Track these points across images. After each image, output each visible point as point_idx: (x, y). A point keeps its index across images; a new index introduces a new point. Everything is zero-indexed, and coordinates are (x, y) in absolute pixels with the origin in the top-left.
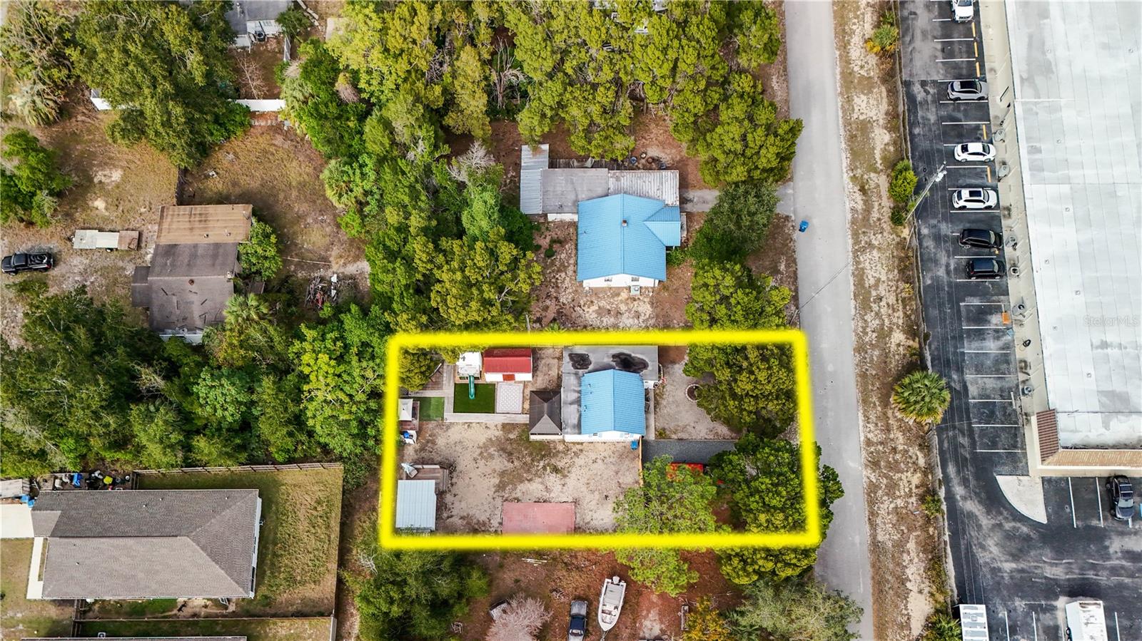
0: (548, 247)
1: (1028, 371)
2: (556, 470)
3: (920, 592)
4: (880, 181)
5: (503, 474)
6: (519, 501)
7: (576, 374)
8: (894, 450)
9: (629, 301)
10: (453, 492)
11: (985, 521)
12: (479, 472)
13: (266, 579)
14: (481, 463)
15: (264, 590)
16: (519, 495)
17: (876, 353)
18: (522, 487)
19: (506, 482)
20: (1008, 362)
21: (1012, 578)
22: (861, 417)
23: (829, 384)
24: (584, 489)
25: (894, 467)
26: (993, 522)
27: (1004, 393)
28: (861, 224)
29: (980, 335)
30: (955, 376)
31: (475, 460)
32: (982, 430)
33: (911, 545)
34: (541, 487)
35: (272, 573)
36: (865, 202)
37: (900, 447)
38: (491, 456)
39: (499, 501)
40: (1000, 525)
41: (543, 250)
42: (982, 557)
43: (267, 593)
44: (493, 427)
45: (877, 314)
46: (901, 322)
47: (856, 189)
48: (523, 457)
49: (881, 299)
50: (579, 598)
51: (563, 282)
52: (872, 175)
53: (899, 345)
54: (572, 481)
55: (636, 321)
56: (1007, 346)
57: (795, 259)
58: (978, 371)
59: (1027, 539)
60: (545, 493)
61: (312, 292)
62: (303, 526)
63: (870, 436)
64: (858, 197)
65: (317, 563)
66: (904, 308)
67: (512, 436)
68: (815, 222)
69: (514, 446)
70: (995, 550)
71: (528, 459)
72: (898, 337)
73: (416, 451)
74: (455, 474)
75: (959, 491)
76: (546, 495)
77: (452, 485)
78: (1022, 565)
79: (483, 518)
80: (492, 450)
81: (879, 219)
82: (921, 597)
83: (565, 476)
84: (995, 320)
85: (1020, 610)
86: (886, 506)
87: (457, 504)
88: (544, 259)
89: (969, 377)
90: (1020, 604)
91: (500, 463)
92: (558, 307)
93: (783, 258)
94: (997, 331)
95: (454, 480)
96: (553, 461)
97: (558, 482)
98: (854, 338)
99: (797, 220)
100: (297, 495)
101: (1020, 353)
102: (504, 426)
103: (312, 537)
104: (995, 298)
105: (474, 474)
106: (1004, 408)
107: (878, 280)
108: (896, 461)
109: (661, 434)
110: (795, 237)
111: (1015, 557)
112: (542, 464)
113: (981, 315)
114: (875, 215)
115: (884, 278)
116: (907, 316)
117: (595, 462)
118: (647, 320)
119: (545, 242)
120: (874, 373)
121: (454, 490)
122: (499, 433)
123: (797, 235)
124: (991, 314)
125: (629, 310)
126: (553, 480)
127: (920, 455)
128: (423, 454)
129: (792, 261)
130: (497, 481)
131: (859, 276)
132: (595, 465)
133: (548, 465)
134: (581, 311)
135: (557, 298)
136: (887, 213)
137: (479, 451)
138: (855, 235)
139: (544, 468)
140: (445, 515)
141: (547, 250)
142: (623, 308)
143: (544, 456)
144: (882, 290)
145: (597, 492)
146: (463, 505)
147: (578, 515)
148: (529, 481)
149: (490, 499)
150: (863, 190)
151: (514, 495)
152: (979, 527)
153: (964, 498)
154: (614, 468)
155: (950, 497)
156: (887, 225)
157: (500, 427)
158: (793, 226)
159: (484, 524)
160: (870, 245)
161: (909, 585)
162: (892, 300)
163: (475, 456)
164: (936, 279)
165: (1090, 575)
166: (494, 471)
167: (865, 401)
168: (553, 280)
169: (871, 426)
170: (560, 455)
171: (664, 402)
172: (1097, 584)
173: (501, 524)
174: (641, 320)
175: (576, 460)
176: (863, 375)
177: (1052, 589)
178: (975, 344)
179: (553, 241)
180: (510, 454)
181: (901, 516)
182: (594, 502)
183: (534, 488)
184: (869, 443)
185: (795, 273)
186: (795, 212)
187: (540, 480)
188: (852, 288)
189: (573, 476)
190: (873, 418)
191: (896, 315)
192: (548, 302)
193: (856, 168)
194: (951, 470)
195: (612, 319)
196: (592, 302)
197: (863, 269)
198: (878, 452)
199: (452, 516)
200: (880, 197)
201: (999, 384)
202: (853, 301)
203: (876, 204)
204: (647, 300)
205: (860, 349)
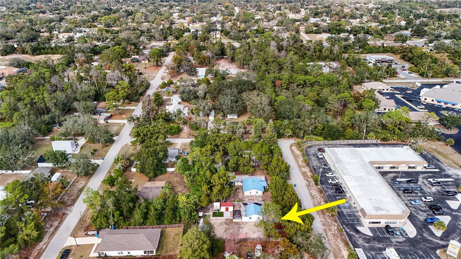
1: (357, 208)
2: (240, 227)
4: (311, 180)
5: (226, 228)
7: (244, 206)
8: (329, 223)
12: (220, 228)
13: (160, 251)
14: (220, 226)
15: (159, 253)
19: (227, 230)
20: (351, 207)
24: (248, 231)
25: (329, 225)
26: (359, 236)
27: (352, 212)
28: (308, 186)
30: (339, 210)
32: (349, 219)
33: (339, 240)
36: (308, 182)
38: (223, 225)
39: (225, 233)
40: (361, 237)
42: (359, 243)
44: (223, 219)
45: (317, 199)
46: (323, 201)
47: (306, 181)
48: (231, 225)
51: (239, 195)
52: (309, 179)
56: (350, 204)
59: (369, 239)
60: (238, 232)
65: (174, 247)
66: (323, 198)
67: (228, 221)
68: (298, 185)
70: (362, 242)
71: (233, 225)
75: (348, 230)
78: (370, 244)
79: (221, 237)
82: (345, 251)
83: (243, 228)
86: (330, 233)
89: (343, 210)
91: (225, 226)
94: (346, 202)
96: (240, 225)
98: (312, 203)
99: (293, 184)
102: (226, 219)
105: (218, 228)
106: (353, 215)
111: (367, 243)
114: (311, 184)
115: (316, 194)
117: (251, 226)
119: (234, 189)
122: (225, 221)
123: (294, 187)
127: (335, 223)
130: (224, 230)
131: (311, 194)
134: (244, 199)
136: (314, 184)
139: (237, 227)
142: (255, 199)
143: (237, 225)
144: (317, 196)
145: (252, 231)
146: (216, 234)
147: (247, 235)
148: (233, 229)
149: (223, 233)
152: (356, 237)
153: (350, 231)
155: (346, 231)
156: (315, 186)
160: (312, 189)
161: (341, 249)
162: (320, 197)
163: (218, 225)
164: (329, 194)
166: (224, 228)
168: (237, 195)
175: (246, 225)
177: (380, 249)
180: (228, 224)
181: (334, 235)
182: (251, 233)
188: (309, 195)
189: (245, 228)
191: (321, 199)
192: (236, 198)
193: (305, 177)
194: (344, 226)
195: (252, 201)
196: (247, 198)
197: (311, 192)
200: (312, 182)
201: (350, 211)
202: (310, 197)
204: (260, 197)
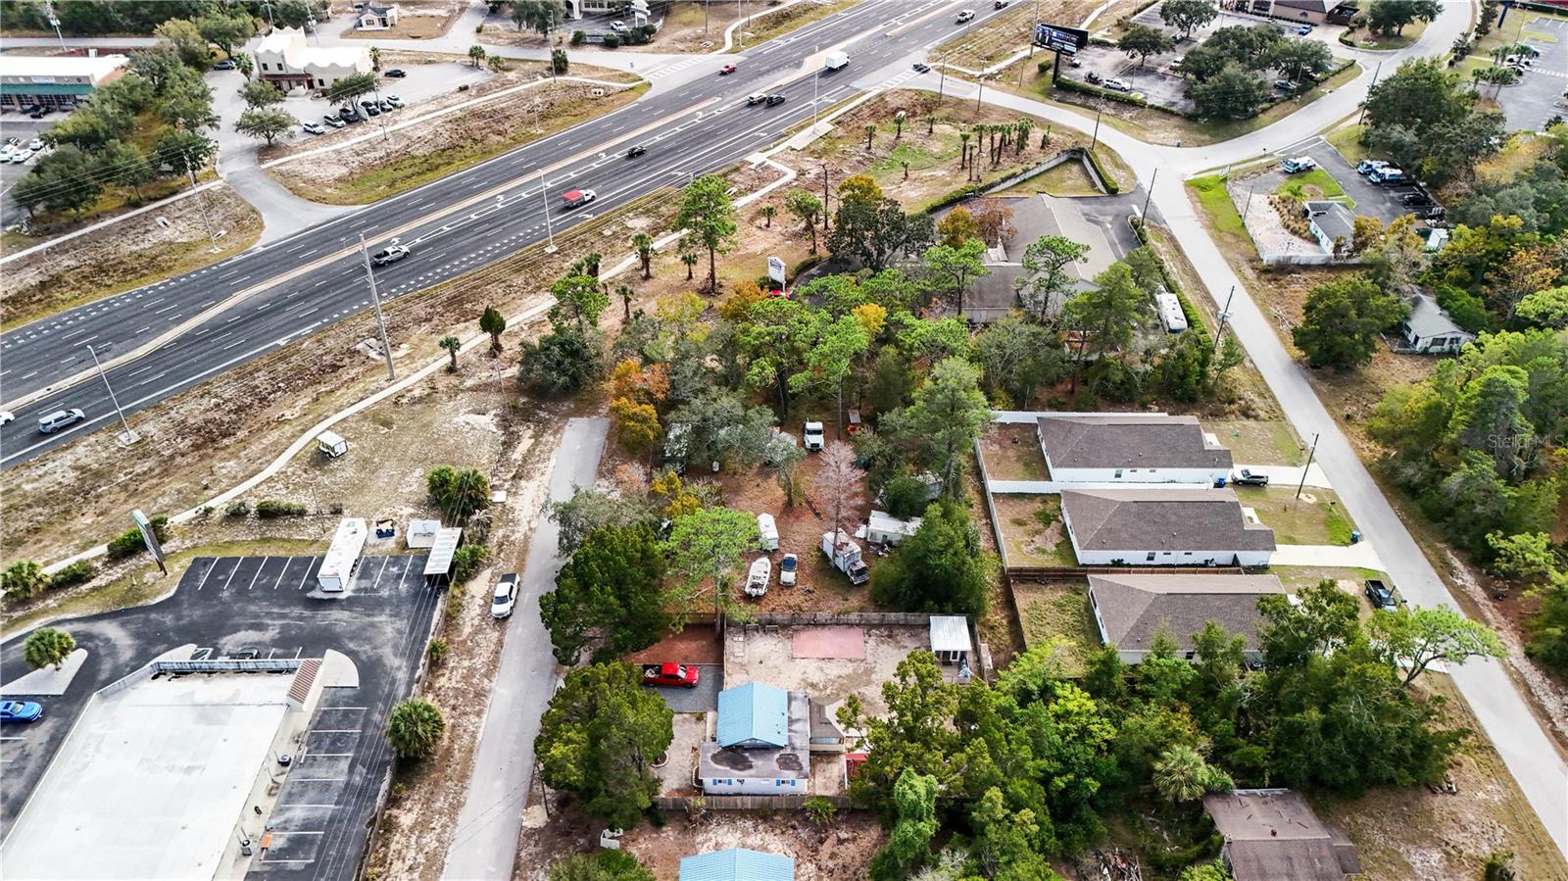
1: (271, 784)
2: (813, 686)
3: (473, 596)
5: (869, 683)
7: (794, 749)
11: (387, 652)
15: (1081, 599)
17: (438, 805)
18: (847, 671)
19: (864, 676)
21: (382, 610)
22: (479, 736)
23: (505, 768)
24: (784, 669)
26: (379, 651)
29: (307, 825)
32: (353, 727)
33: (467, 630)
34: (826, 671)
35: (1079, 610)
39: (870, 659)
40: (375, 648)
43: (1077, 597)
45: (421, 850)
49: (411, 869)
53: (410, 810)
54: (797, 675)
55: (719, 839)
58: (328, 784)
60: (824, 666)
61: (1134, 876)
63: (475, 719)
66: (385, 856)
70: (388, 629)
72: (406, 820)
75: (401, 675)
76: (820, 663)
78: (368, 619)
79: (884, 647)
82: (473, 593)
83: (803, 680)
84: (278, 842)
85: (386, 589)
86: (480, 661)
90: (385, 593)
91: (872, 692)
92: (818, 857)
96: (817, 694)
97: (810, 675)
98: (460, 818)
101: (269, 805)
104: (267, 868)
108: (456, 698)
109: (700, 718)
113: (295, 846)
116: (386, 845)
118: (706, 841)
120: (449, 783)
124: (280, 850)
126: (816, 678)
130: (874, 676)
133: (821, 691)
134: (788, 852)
135: (820, 869)
139: (825, 688)
144: (403, 879)
145: (771, 666)
147: (789, 648)
148: (840, 677)
153: (399, 668)
155: (414, 668)
159: (882, 642)
161: (482, 602)
162: (397, 865)
165: (307, 613)
167: (470, 751)
169: (471, 728)
172: (306, 608)
174: (713, 840)
176: (464, 777)
177: (350, 603)
178: (318, 813)
181: (469, 652)
182: (773, 658)
184: (479, 714)
187: (829, 677)
189: (796, 680)
190: (466, 737)
191: (399, 847)
192: (831, 864)
194: (401, 691)
195: (749, 841)
198: (473, 705)
201: (311, 772)
205: (455, 808)
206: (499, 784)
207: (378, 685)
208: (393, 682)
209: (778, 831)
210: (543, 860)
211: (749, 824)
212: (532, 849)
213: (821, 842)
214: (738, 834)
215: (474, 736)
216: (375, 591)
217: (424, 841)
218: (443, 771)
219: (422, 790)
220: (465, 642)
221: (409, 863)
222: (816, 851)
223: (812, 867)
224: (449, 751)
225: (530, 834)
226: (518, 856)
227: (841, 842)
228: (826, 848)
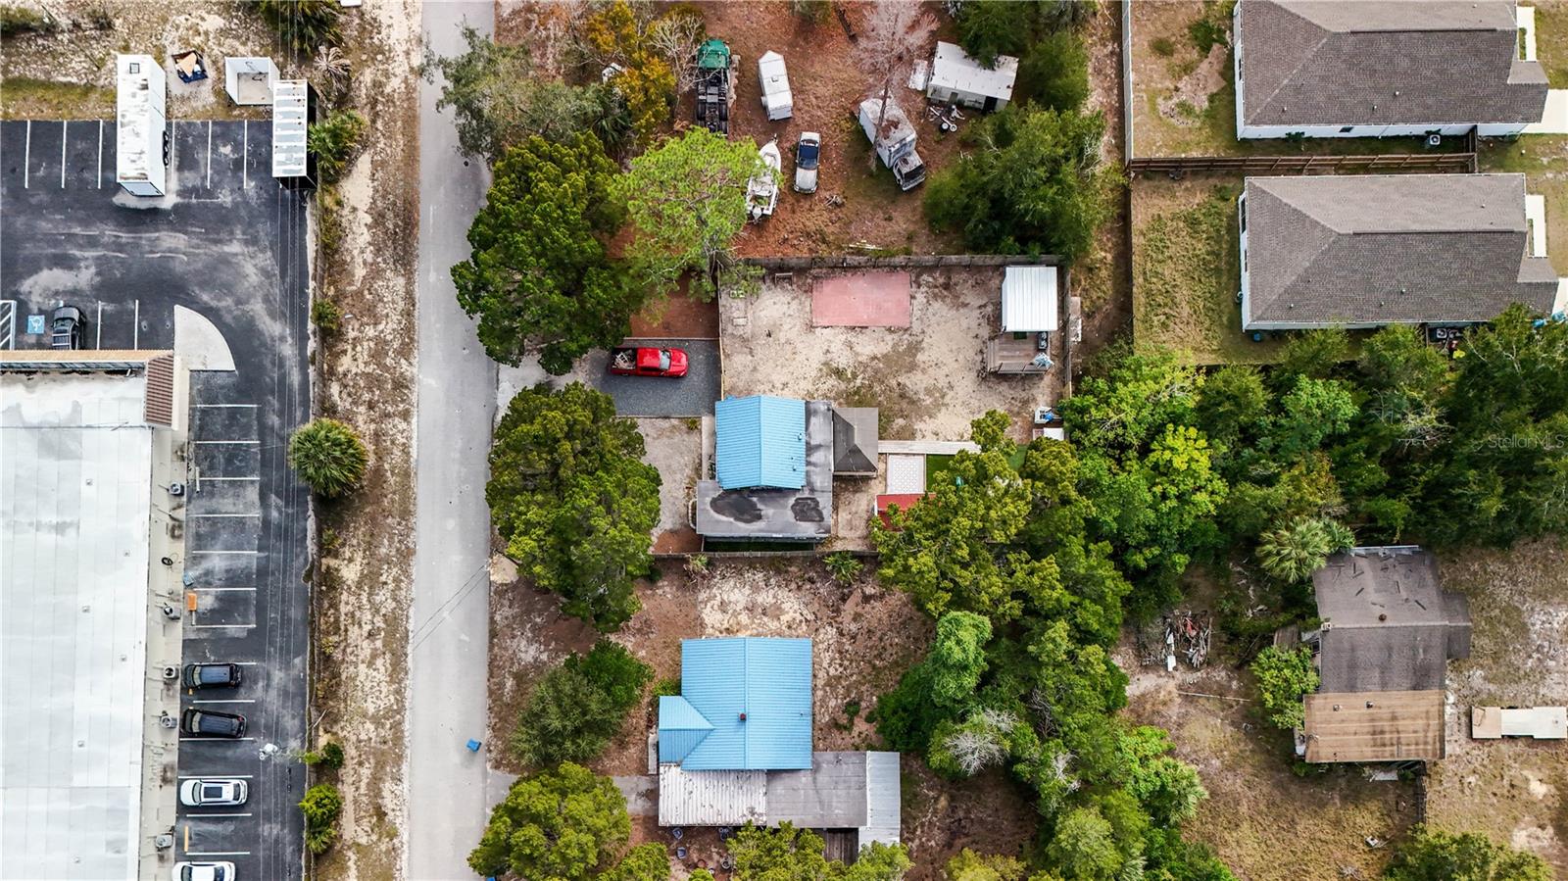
0: (856, 720)
1: (171, 523)
2: (839, 373)
3: (354, 210)
4: (352, 829)
5: (912, 367)
6: (889, 330)
7: (812, 491)
8: (371, 406)
9: (735, 628)
10: (979, 341)
11: (257, 307)
12: (945, 370)
13: (1224, 224)
14: (942, 383)
15: (1226, 209)
16: (889, 338)
17: (383, 551)
18: (884, 348)
19: (907, 357)
20: (198, 536)
21: (232, 233)
22: (414, 451)
23: (455, 501)
24: (800, 346)
25: (374, 382)
26: (247, 307)
27: (209, 490)
28: (389, 756)
29: (233, 578)
30: (275, 514)
31: (951, 387)
32: (246, 436)
33: (360, 272)
34: (857, 348)
35: (1218, 231)
36: (378, 794)
37: (362, 409)
38: (929, 392)
39: (916, 328)
40: (239, 302)
41: (864, 713)
42: (266, 259)
43: (1221, 204)
44: (928, 434)
45: (377, 611)
46: (344, 597)
47: (391, 816)
48: (884, 392)
49: (370, 635)
50: (806, 194)
51: (833, 659)
52: (363, 840)
53: (351, 560)
54: (817, 358)
55: (725, 598)
56: (194, 560)
57: (490, 696)
58: (241, 522)
59: (204, 285)
60: (853, 340)
61: (1202, 642)
62: (1183, 294)
63: (403, 425)
64: (388, 803)
65: (1160, 245)
66: (337, 620)
67: (901, 422)
68: (455, 757)
69: (897, 407)
70: (249, 269)
71: (877, 388)
72: (350, 573)
73: (1034, 399)
74: (979, 367)
75: (288, 350)
76: (851, 336)
77: (981, 352)
78: (215, 249)
79: (937, 305)
80: (929, 401)
81: (361, 764)
82: (353, 202)
83: (826, 364)
84: (207, 601)
85: (226, 191)
86: (389, 327)
87: (974, 324)
88: (861, 699)
89: (256, 514)
90: (225, 198)
91: (915, 382)
92: (839, 619)
93: (507, 699)
94: (208, 584)
95: (979, 358)
96: (843, 386)
97: (835, 356)
98: (414, 571)
99: (483, 763)
100: (1196, 335)
101: (178, 550)
102: (912, 436)
103: (1168, 279)
104: (204, 635)
105: (952, 365)
106: (211, 468)
107: (370, 664)
108: (370, 390)
109: (693, 426)
110: (488, 733)
111: (225, 260)
112: (858, 382)
113: (228, 607)
114: (366, 772)
115: (362, 668)
116: (334, 606)
117: (785, 385)
118: (709, 600)
119: (861, 726)
120: (389, 520)
121: (977, 344)
122: (919, 426)
123: (485, 736)
124: (212, 611)
125: (735, 614)
126: (843, 360)
127: (336, 397)
128: (1024, 394)
129: (494, 693)
130: (920, 357)
131: (398, 670)
132: (784, 380)
133: (849, 381)
134: (805, 612)
135: (841, 634)
136: (347, 773)
137: (947, 400)
138: (398, 739)
139: (855, 376)
140: (989, 309)
141: (856, 713)
142: (744, 618)
143: (856, 393)
144: (366, 649)
145: (783, 341)
146: (965, 323)
147: (808, 309)
148: (874, 358)
149: (929, 331)
150: (381, 814)
151: (896, 336)
152: (266, 300)
153: (282, 339)
154: (759, 376)
155: (302, 339)
156: (350, 752)
157: (919, 435)
158: (490, 751)
159: (935, 297)
160: (377, 721)
161: (369, 220)
162: (353, 632)
163: (951, 394)
164: (287, 665)
165: (125, 237)
166: (924, 371)
167: (406, 475)
168: (846, 663)
169: (400, 440)
170: (833, 394)
171: (688, 471)
172: (120, 225)
173: (913, 297)
174: (719, 598)
175: (811, 388)
176: (406, 514)
177: (179, 218)
178: (241, 563)
179: (848, 728)
180: (902, 396)
181: (371, 313)
182: (786, 327)
183: (869, 347)
184: (406, 415)
185: (491, 675)
186: (485, 774)
187: (860, 359)
188: (409, 649)
189: (816, 365)
190: (397, 452)
191: (350, 608)
192: (853, 627)
193: (388, 852)
194: (295, 378)
195: (760, 600)
196: (789, 627)
197: (392, 682)
198: (395, 403)
199: (980, 307)
200: (355, 801)
201: (214, 503)
202: (410, 627)
203: (363, 790)
204: (709, 631)
205: (406, 555)
206: (451, 524)
207: (261, 367)
208: (281, 363)
209: (793, 586)
210: (522, 625)
211: (759, 576)
212: (507, 611)
213: (844, 599)
214: (747, 591)
215: (406, 452)
216: (210, 194)
217: (378, 599)
218: (378, 501)
219: (357, 533)
220: (359, 294)
221: (367, 628)
222: (838, 611)
223: (832, 632)
224: (378, 472)
225: (501, 591)
226: (492, 621)
227: (867, 599)
228: (849, 608)
